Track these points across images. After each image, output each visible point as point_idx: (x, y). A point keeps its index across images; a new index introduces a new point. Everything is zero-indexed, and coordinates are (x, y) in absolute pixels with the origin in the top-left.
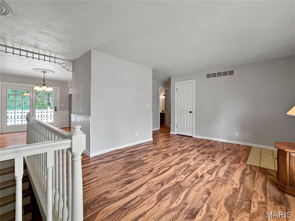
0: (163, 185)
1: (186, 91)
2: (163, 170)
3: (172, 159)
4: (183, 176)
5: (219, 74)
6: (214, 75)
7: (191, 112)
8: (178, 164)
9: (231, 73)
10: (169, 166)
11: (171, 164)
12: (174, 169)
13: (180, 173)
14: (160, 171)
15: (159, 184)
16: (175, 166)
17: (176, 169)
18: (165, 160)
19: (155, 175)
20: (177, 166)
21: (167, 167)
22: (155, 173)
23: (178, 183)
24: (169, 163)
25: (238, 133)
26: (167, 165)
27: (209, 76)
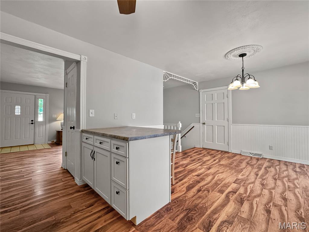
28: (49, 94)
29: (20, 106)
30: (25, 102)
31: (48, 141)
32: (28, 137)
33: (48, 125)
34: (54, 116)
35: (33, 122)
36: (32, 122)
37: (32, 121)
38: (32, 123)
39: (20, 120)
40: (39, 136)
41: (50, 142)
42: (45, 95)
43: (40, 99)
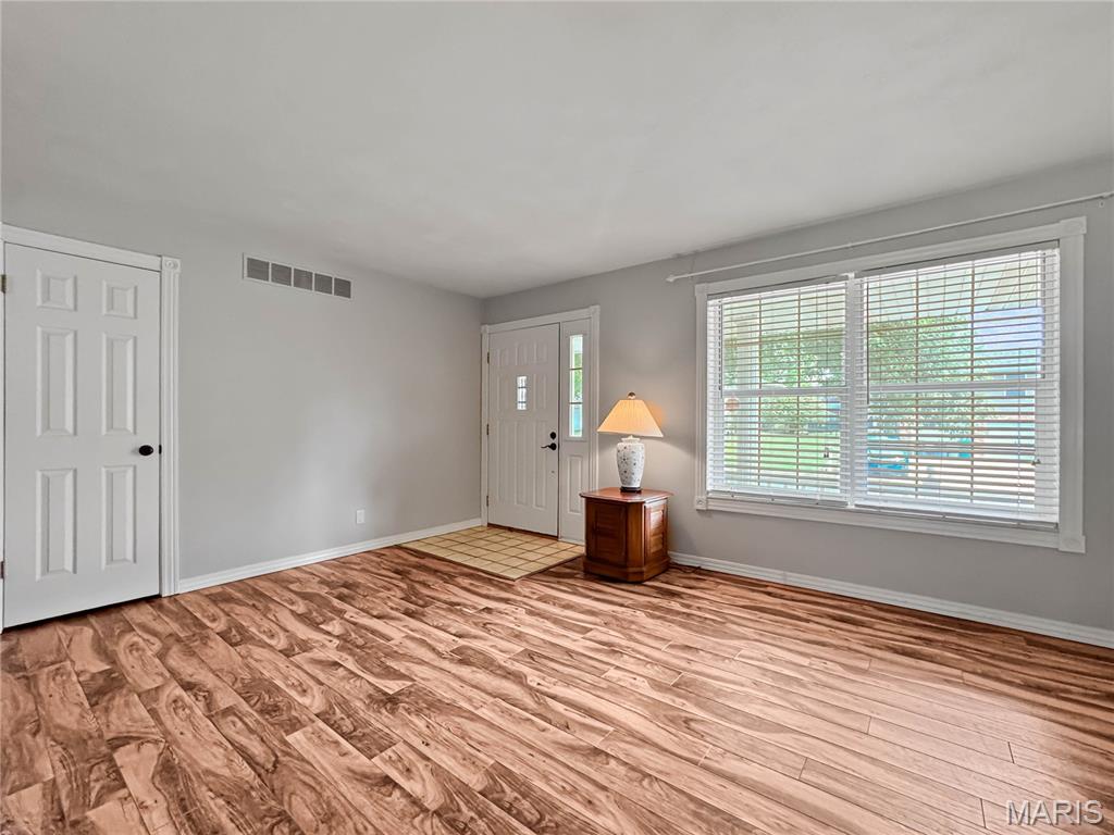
1: (104, 311)
5: (302, 279)
6: (282, 274)
7: (146, 451)
9: (343, 288)
25: (363, 511)
27: (257, 269)
30: (537, 358)
32: (544, 504)
33: (596, 459)
35: (556, 441)
36: (552, 441)
37: (553, 435)
38: (553, 447)
40: (570, 504)
42: (585, 313)
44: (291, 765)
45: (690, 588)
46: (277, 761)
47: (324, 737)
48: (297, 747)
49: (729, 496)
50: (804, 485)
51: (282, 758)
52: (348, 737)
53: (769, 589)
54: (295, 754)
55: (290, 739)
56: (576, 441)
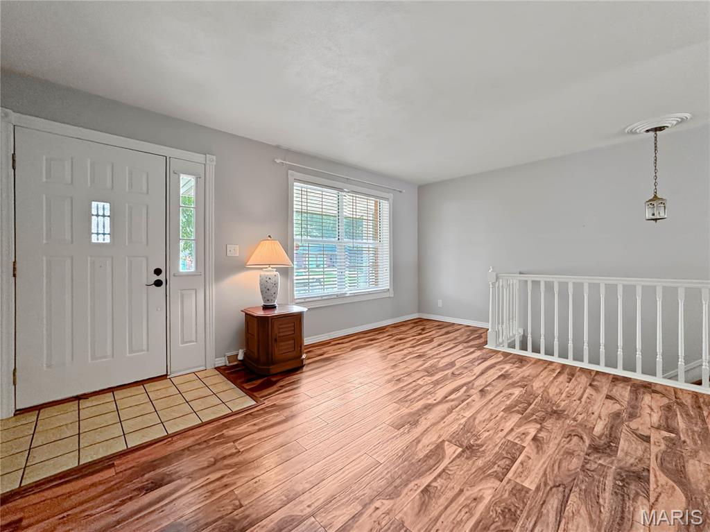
0: (453, 373)
2: (459, 394)
3: (442, 425)
4: (421, 383)
8: (428, 407)
10: (447, 401)
11: (445, 406)
12: (437, 395)
13: (425, 388)
14: (465, 392)
15: (458, 375)
16: (435, 402)
17: (433, 395)
18: (463, 421)
19: (470, 385)
20: (429, 402)
21: (453, 400)
22: (472, 388)
23: (432, 375)
24: (450, 411)
26: (453, 403)
28: (214, 157)
29: (107, 206)
30: (131, 185)
31: (216, 358)
32: (145, 347)
33: (213, 290)
34: (234, 251)
35: (162, 277)
36: (156, 278)
37: (158, 272)
38: (158, 283)
39: (109, 269)
40: (183, 337)
41: (222, 362)
42: (200, 158)
43: (185, 173)
44: (552, 478)
45: (322, 355)
46: (555, 486)
47: (520, 470)
48: (537, 481)
49: (303, 300)
50: (327, 288)
51: (551, 484)
52: (514, 460)
53: (333, 343)
54: (543, 479)
55: (533, 487)
56: (189, 275)
